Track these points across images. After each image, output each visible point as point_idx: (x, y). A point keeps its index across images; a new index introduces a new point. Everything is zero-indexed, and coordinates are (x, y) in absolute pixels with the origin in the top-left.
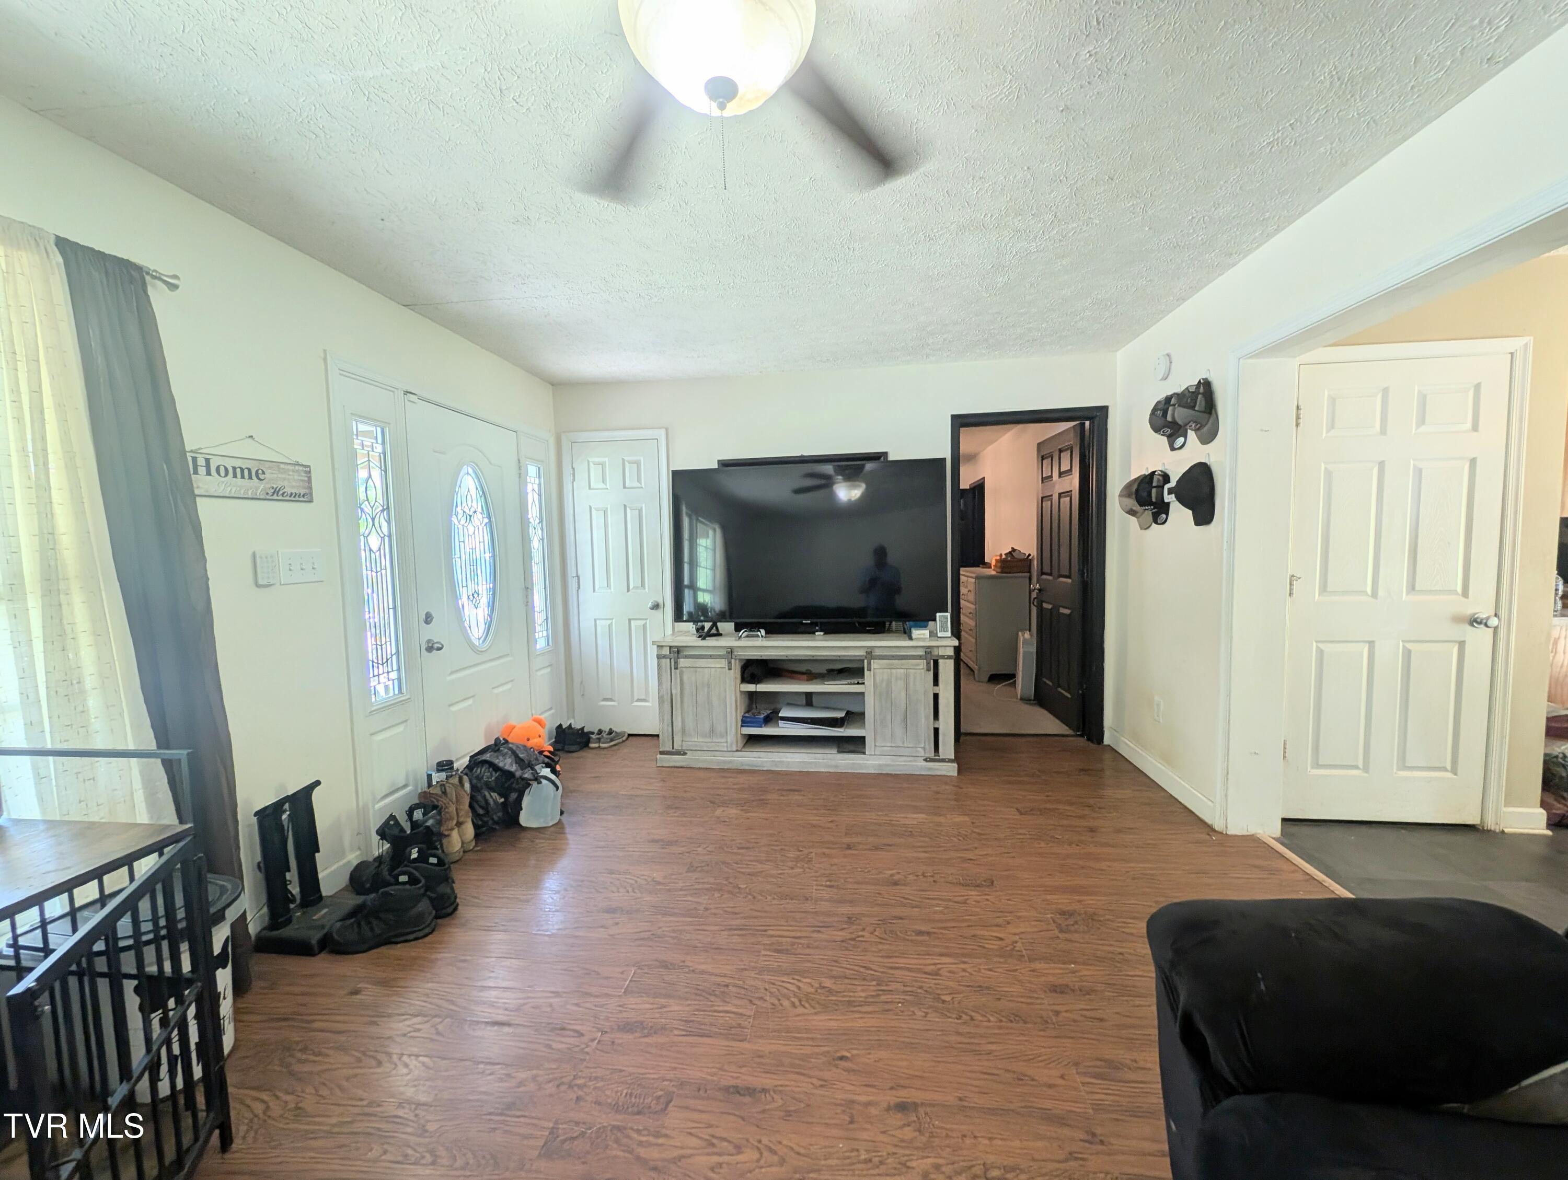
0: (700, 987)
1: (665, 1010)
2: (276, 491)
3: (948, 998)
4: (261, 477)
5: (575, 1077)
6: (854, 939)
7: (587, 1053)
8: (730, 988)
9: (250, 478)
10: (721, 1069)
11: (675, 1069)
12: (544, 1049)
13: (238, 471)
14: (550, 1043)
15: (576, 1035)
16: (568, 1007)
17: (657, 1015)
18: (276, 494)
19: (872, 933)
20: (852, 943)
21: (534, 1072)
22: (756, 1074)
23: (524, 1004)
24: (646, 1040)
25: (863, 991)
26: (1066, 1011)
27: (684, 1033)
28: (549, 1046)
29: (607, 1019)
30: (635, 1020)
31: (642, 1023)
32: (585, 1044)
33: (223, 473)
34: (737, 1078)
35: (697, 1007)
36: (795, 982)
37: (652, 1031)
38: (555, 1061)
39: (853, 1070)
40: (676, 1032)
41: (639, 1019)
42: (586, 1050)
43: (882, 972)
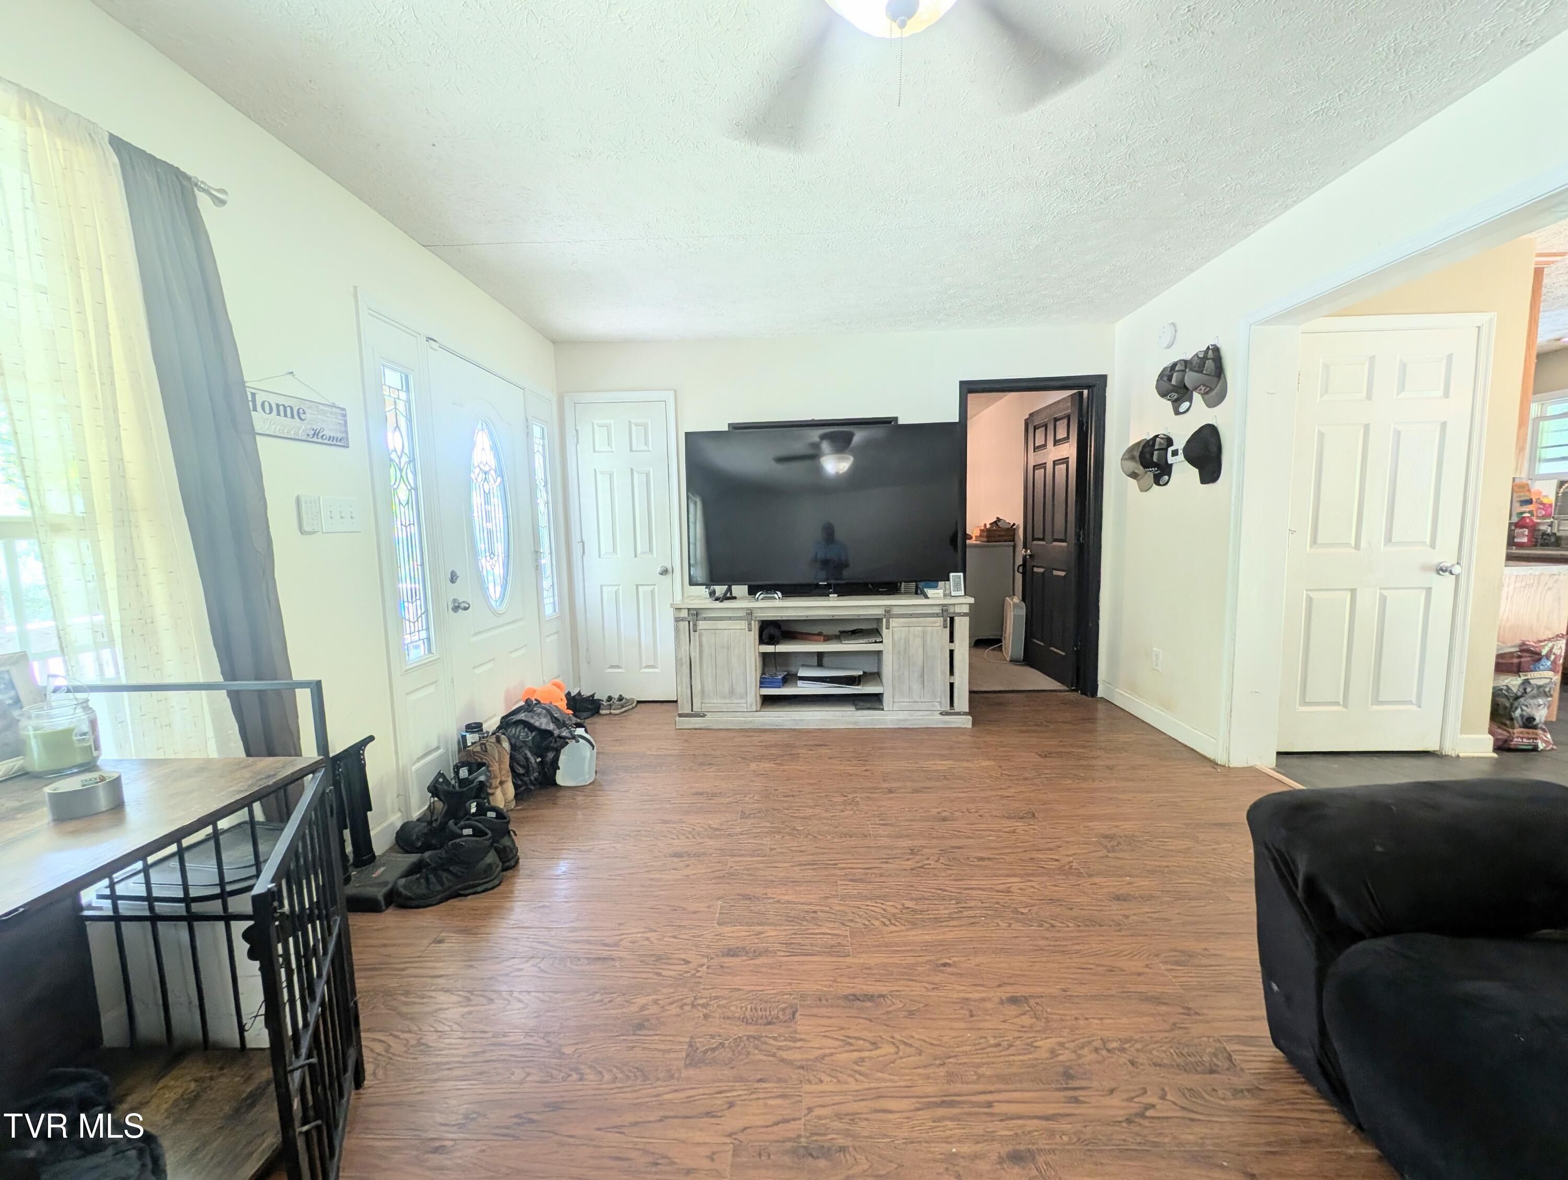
0: (790, 915)
1: (763, 935)
2: (316, 434)
3: (1025, 911)
4: (303, 416)
5: (695, 998)
6: (921, 867)
7: (700, 977)
8: (819, 913)
9: (293, 417)
10: (835, 981)
11: (791, 984)
12: (655, 977)
13: (281, 408)
14: (660, 971)
15: (682, 962)
16: (666, 939)
17: (756, 941)
18: (316, 436)
19: (937, 861)
20: (922, 870)
21: (654, 997)
22: (869, 983)
23: (621, 940)
24: (752, 962)
25: (945, 909)
26: (1135, 914)
27: (788, 954)
28: (659, 974)
29: (708, 947)
30: (735, 946)
31: (744, 948)
32: (695, 969)
33: (267, 410)
34: (853, 988)
35: (794, 932)
36: (879, 905)
37: (757, 954)
38: (670, 986)
39: (958, 974)
40: (780, 953)
41: (739, 944)
42: (698, 974)
43: (957, 893)
